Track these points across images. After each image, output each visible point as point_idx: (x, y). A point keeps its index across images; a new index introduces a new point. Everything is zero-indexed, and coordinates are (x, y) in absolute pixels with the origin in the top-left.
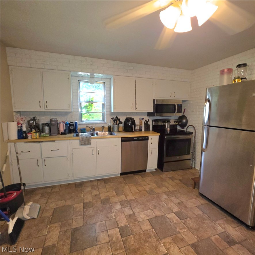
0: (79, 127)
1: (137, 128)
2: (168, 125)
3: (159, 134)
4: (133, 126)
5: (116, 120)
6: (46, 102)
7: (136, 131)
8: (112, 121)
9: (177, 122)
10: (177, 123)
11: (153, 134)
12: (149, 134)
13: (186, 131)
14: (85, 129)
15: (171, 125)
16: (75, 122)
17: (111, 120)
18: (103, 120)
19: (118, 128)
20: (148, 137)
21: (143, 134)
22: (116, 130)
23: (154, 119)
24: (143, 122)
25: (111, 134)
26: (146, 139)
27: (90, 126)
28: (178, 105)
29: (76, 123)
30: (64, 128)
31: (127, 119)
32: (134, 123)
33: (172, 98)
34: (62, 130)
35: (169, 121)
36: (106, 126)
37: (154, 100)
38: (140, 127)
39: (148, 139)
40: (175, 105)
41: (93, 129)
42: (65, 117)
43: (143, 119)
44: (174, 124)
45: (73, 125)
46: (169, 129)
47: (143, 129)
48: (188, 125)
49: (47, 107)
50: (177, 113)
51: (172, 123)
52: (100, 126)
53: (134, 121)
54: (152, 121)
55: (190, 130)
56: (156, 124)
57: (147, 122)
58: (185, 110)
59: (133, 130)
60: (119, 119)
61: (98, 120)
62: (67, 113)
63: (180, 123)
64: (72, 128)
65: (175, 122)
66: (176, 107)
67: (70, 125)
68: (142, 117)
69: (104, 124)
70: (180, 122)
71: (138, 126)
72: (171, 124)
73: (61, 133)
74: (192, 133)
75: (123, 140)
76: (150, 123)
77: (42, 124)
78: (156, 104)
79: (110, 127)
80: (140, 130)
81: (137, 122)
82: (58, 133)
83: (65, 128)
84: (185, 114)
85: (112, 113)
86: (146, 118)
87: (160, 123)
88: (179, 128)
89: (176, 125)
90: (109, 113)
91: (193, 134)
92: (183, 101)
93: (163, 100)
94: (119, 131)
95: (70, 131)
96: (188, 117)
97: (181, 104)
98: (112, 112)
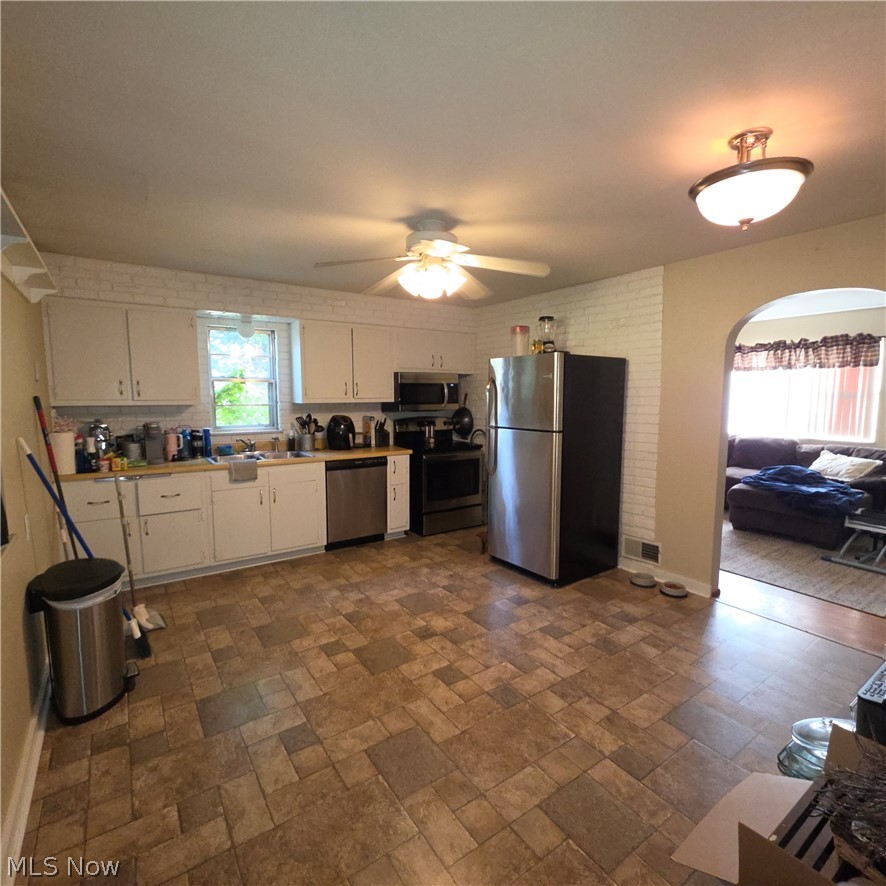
0: (214, 442)
1: (359, 440)
2: (429, 431)
3: (411, 452)
4: (351, 436)
5: (305, 423)
6: (138, 383)
7: (357, 447)
8: (297, 425)
9: (450, 424)
10: (451, 427)
11: (397, 452)
12: (388, 450)
13: (471, 443)
14: (230, 447)
15: (435, 432)
16: (204, 431)
17: (295, 422)
18: (273, 423)
19: (314, 440)
20: (385, 458)
21: (374, 454)
22: (307, 445)
23: (398, 418)
24: (373, 425)
25: (298, 456)
26: (382, 462)
27: (244, 438)
28: (448, 385)
29: (206, 432)
30: (179, 446)
31: (334, 420)
32: (350, 427)
33: (436, 370)
34: (173, 449)
35: (432, 423)
36: (283, 438)
37: (396, 374)
38: (366, 437)
39: (385, 464)
40: (443, 385)
41: (252, 445)
42: (177, 418)
43: (372, 418)
44: (445, 428)
45: (200, 438)
46: (432, 440)
47: (373, 442)
48: (474, 430)
49: (139, 395)
50: (448, 402)
51: (440, 426)
52: (268, 438)
53: (352, 423)
54: (392, 424)
55: (479, 440)
56: (404, 429)
57: (382, 425)
58: (466, 395)
59: (352, 445)
60: (315, 420)
61: (260, 425)
62: (179, 409)
63: (457, 427)
64: (197, 444)
65: (445, 423)
66: (446, 391)
67: (194, 436)
68: (369, 414)
69: (277, 433)
70: (457, 423)
71: (361, 436)
72: (436, 428)
73: (170, 458)
74: (481, 446)
75: (331, 467)
76: (389, 427)
77: (118, 437)
78: (401, 384)
79: (294, 439)
80: (366, 445)
81: (359, 427)
82: (166, 459)
83: (182, 446)
84: (468, 406)
85: (296, 407)
86: (379, 416)
87: (412, 428)
88: (456, 438)
89: (449, 432)
90: (287, 405)
91: (484, 449)
92: (461, 376)
93: (417, 375)
94: (316, 450)
95: (194, 452)
96: (473, 411)
97: (457, 382)
98: (294, 404)
